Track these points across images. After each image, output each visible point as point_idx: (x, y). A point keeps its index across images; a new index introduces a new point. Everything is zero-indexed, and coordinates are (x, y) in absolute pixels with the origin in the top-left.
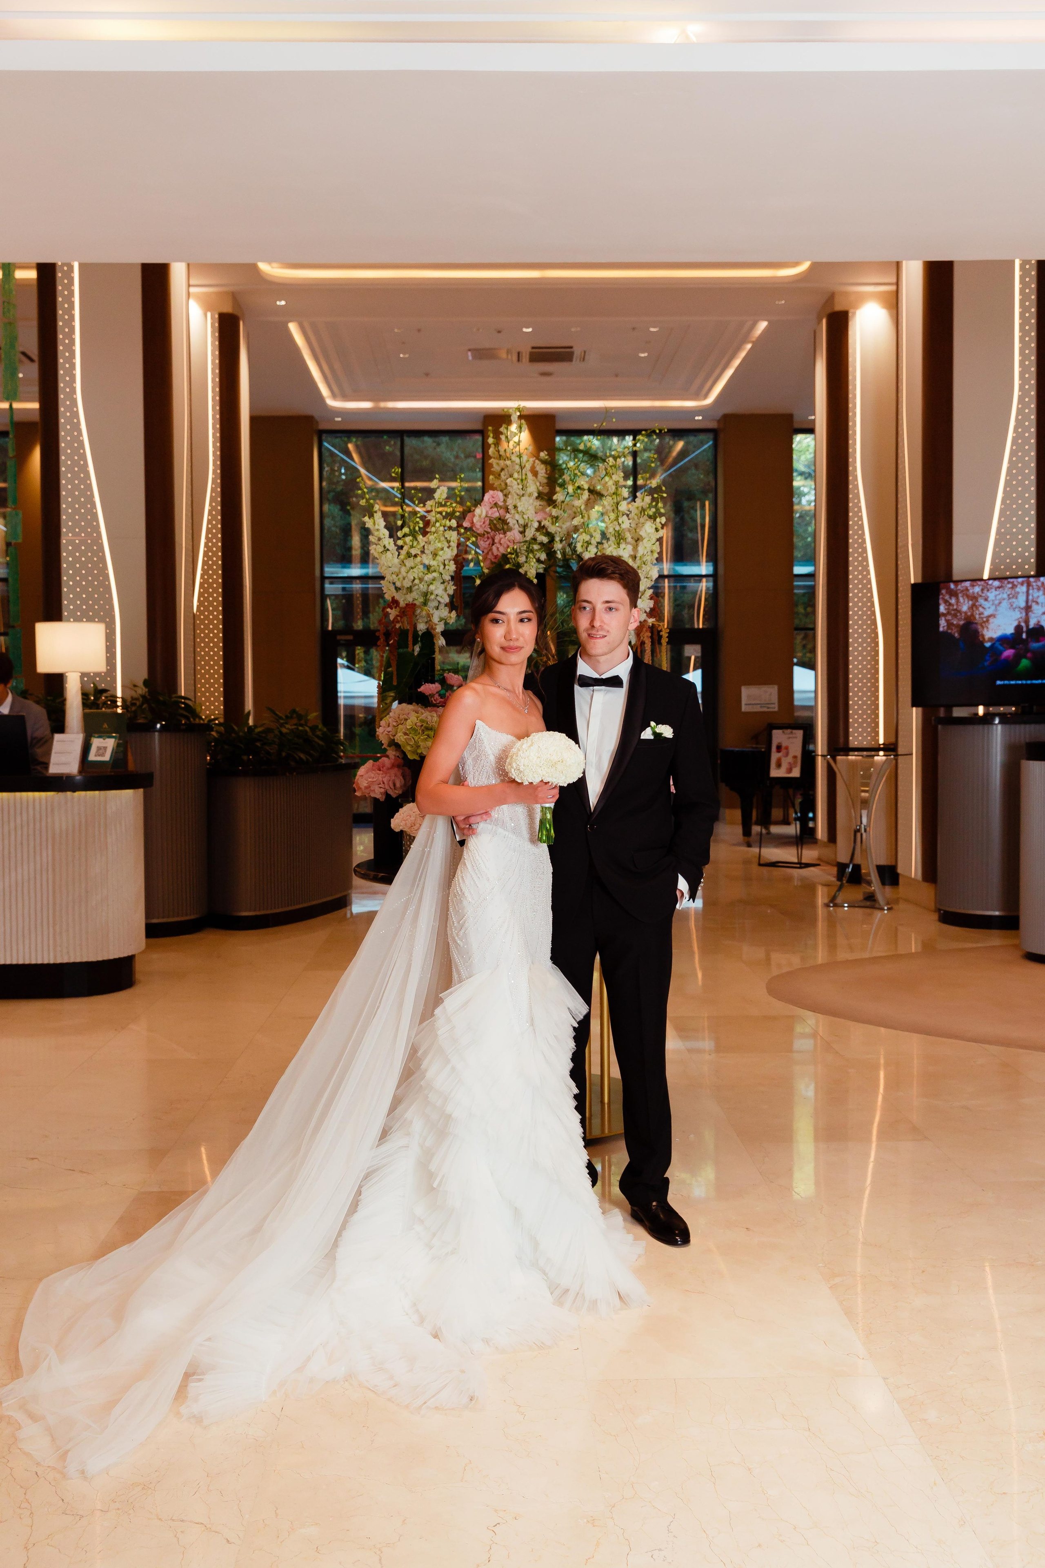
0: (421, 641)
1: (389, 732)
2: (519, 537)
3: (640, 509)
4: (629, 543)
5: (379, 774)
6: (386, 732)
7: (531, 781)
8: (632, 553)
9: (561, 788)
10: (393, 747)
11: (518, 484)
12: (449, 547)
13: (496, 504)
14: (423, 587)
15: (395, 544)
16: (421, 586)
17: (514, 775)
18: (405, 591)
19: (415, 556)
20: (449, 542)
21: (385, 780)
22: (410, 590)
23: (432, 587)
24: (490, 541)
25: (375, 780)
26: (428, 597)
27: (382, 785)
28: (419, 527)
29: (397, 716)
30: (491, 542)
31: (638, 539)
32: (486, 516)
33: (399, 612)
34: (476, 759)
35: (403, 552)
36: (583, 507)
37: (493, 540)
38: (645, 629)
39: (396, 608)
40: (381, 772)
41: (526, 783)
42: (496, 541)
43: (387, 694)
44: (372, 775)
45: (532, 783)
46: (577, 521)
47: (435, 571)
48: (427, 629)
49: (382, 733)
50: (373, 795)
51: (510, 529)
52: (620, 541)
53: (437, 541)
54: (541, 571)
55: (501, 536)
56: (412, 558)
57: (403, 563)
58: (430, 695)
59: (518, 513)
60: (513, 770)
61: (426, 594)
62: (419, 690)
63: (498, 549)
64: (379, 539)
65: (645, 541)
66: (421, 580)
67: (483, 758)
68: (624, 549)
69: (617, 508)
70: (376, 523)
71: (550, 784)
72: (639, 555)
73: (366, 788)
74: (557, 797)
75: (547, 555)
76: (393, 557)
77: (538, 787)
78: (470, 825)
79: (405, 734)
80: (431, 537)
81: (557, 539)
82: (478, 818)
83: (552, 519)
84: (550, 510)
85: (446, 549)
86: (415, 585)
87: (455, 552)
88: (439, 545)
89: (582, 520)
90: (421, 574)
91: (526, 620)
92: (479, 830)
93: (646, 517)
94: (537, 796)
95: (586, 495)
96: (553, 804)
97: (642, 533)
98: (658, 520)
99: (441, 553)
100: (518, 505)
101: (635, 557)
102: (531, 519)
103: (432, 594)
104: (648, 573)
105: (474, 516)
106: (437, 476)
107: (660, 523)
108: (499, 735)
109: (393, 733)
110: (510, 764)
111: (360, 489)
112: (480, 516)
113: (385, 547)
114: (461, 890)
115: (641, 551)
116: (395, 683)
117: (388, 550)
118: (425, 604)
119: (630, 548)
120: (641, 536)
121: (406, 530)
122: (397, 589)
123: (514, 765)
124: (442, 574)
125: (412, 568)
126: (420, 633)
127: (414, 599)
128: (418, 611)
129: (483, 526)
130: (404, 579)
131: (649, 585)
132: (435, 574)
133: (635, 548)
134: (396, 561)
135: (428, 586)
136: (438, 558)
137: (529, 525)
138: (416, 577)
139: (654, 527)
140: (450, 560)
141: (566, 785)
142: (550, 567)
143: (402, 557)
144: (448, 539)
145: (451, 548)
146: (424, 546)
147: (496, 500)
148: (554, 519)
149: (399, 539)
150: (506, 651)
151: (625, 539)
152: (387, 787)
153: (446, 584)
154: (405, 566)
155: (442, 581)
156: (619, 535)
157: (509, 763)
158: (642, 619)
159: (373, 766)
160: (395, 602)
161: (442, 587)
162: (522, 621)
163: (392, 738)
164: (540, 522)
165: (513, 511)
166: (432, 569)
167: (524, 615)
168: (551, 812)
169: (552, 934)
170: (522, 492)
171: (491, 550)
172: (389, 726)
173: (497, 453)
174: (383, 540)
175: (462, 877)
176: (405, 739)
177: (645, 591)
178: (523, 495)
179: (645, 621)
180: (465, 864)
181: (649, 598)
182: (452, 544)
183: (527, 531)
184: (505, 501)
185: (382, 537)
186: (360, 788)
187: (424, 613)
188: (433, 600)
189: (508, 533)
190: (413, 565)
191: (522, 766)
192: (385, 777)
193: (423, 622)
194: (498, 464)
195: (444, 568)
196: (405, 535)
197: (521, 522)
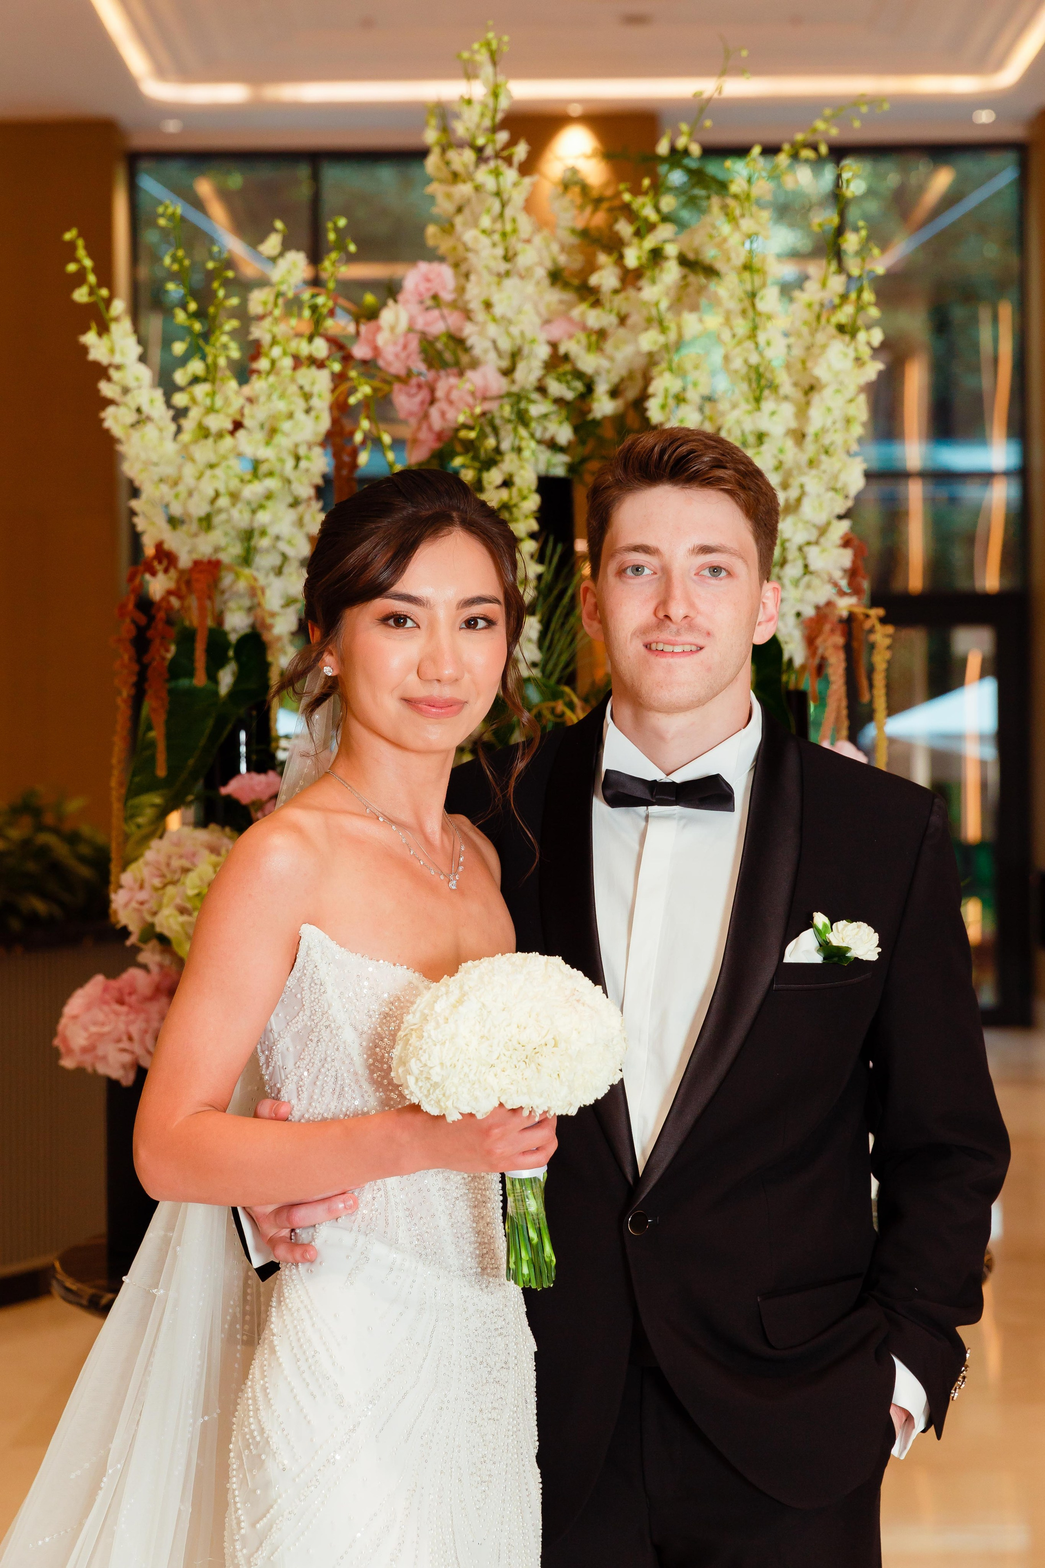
0: (237, 657)
1: (142, 903)
2: (499, 384)
3: (816, 308)
4: (786, 398)
5: (117, 1014)
6: (134, 904)
7: (467, 1110)
8: (793, 424)
9: (562, 1120)
10: (154, 943)
11: (494, 245)
12: (308, 411)
13: (435, 297)
14: (240, 517)
15: (169, 404)
16: (235, 513)
17: (415, 1093)
18: (194, 527)
19: (220, 435)
20: (307, 397)
21: (134, 1030)
22: (207, 522)
23: (263, 517)
24: (424, 394)
25: (106, 1029)
26: (253, 543)
27: (125, 1044)
28: (228, 358)
29: (162, 859)
30: (428, 398)
31: (812, 388)
32: (411, 329)
33: (178, 582)
34: (305, 1038)
35: (189, 424)
36: (664, 305)
37: (432, 390)
38: (827, 627)
39: (166, 571)
40: (124, 1009)
41: (453, 1116)
42: (440, 393)
43: (137, 801)
44: (101, 1017)
45: (471, 1115)
46: (649, 340)
47: (270, 474)
48: (253, 626)
49: (126, 905)
50: (102, 1069)
51: (475, 364)
52: (761, 391)
53: (275, 397)
54: (559, 471)
55: (453, 380)
56: (210, 440)
57: (186, 455)
58: (254, 803)
59: (494, 320)
60: (411, 1080)
61: (248, 536)
62: (224, 791)
63: (443, 414)
64: (126, 391)
65: (827, 393)
66: (235, 497)
67: (325, 1034)
68: (773, 413)
69: (753, 305)
70: (117, 348)
71: (526, 1113)
72: (811, 429)
73: (85, 1050)
74: (553, 1146)
75: (576, 429)
76: (161, 439)
77: (490, 1128)
78: (293, 1230)
79: (183, 911)
80: (258, 385)
81: (602, 388)
82: (320, 1211)
83: (589, 336)
84: (583, 314)
85: (300, 415)
86: (220, 511)
87: (325, 423)
88: (281, 406)
89: (662, 339)
90: (234, 484)
91: (481, 624)
92: (318, 1243)
93: (832, 330)
94: (489, 1152)
95: (671, 272)
96: (545, 1168)
97: (820, 371)
98: (862, 336)
99: (286, 426)
100: (495, 299)
101: (804, 436)
102: (529, 335)
103: (263, 533)
104: (836, 477)
105: (379, 329)
106: (279, 225)
107: (869, 344)
108: (371, 967)
109: (152, 905)
110: (403, 1062)
111: (77, 260)
112: (392, 329)
113: (139, 410)
114: (262, 1431)
115: (817, 418)
116: (161, 772)
117: (149, 419)
118: (247, 559)
119: (787, 411)
120: (818, 379)
121: (196, 367)
122: (174, 522)
123: (414, 1065)
124: (289, 482)
125: (212, 466)
126: (233, 638)
127: (217, 549)
128: (227, 580)
129: (403, 355)
130: (190, 494)
131: (841, 508)
132: (271, 483)
133: (802, 412)
134: (170, 447)
135: (254, 512)
136: (279, 439)
137: (526, 351)
138: (222, 490)
139: (852, 354)
140: (310, 446)
141: (573, 1112)
142: (584, 460)
143: (185, 437)
144: (307, 388)
145: (313, 414)
146: (242, 408)
147: (436, 287)
148: (594, 338)
149: (180, 389)
150: (419, 711)
151: (773, 387)
152: (137, 1048)
153: (301, 508)
154: (193, 460)
155: (290, 500)
156: (760, 376)
157: (400, 1058)
158: (822, 600)
159: (106, 989)
160: (166, 557)
161: (291, 515)
162: (471, 624)
163: (149, 919)
164: (554, 345)
165: (480, 315)
166: (264, 468)
167: (477, 610)
168: (539, 1192)
169: (543, 1536)
170: (503, 267)
171: (426, 416)
172: (141, 887)
173: (443, 167)
174: (135, 392)
175: (264, 1389)
176: (183, 925)
177: (828, 524)
178: (508, 274)
179: (829, 604)
180: (273, 1351)
181: (839, 542)
182: (315, 402)
183: (521, 367)
184: (461, 290)
185: (132, 384)
186: (70, 1051)
187: (242, 585)
188: (267, 551)
189: (469, 374)
190: (213, 459)
191: (438, 1069)
192: (133, 1022)
193: (240, 608)
194: (449, 196)
195: (296, 467)
196: (195, 380)
197: (505, 345)
